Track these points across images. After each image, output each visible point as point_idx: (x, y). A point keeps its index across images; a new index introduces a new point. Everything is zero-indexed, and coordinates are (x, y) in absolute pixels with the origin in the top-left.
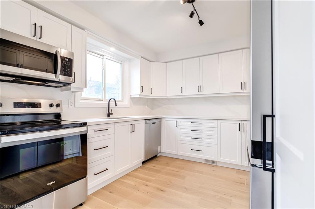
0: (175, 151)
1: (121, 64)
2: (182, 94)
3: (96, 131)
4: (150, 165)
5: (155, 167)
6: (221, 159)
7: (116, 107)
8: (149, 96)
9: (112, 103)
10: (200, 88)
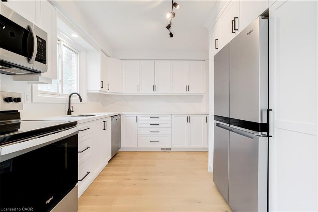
0: (134, 145)
1: (77, 53)
2: (138, 92)
3: (81, 131)
4: (117, 161)
5: (122, 162)
6: (175, 145)
7: (81, 103)
8: (106, 92)
9: (75, 99)
10: (155, 88)
